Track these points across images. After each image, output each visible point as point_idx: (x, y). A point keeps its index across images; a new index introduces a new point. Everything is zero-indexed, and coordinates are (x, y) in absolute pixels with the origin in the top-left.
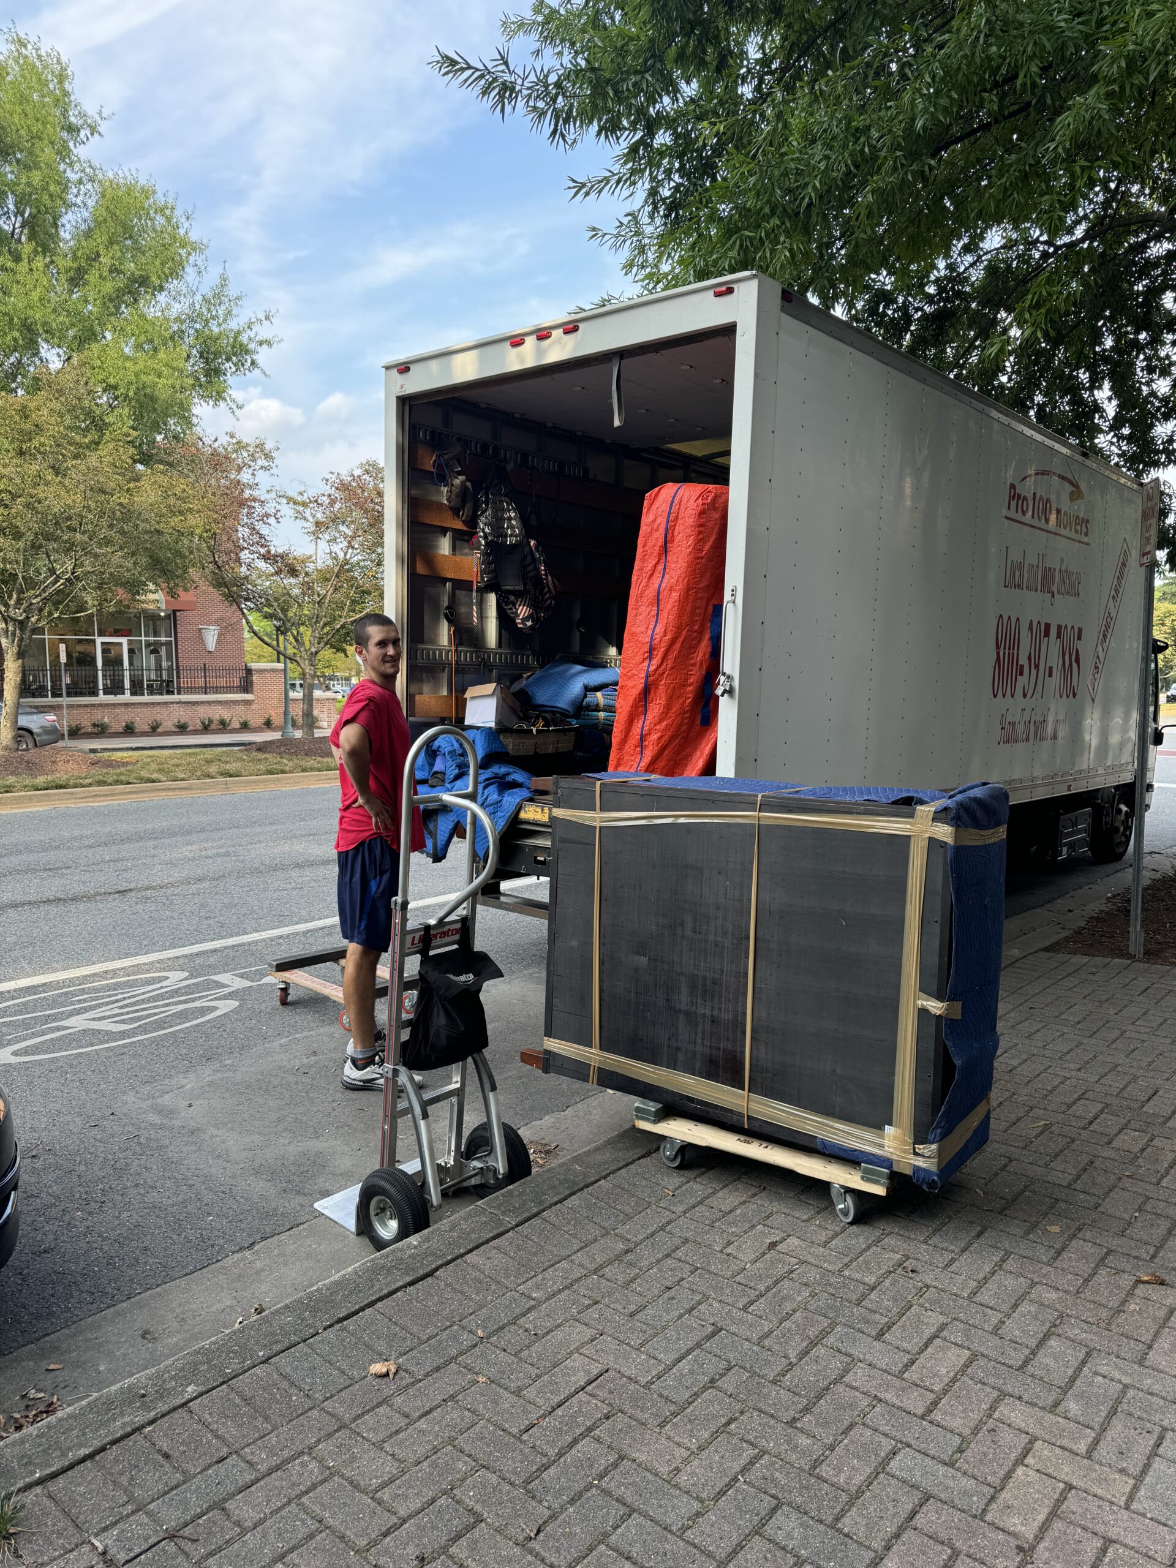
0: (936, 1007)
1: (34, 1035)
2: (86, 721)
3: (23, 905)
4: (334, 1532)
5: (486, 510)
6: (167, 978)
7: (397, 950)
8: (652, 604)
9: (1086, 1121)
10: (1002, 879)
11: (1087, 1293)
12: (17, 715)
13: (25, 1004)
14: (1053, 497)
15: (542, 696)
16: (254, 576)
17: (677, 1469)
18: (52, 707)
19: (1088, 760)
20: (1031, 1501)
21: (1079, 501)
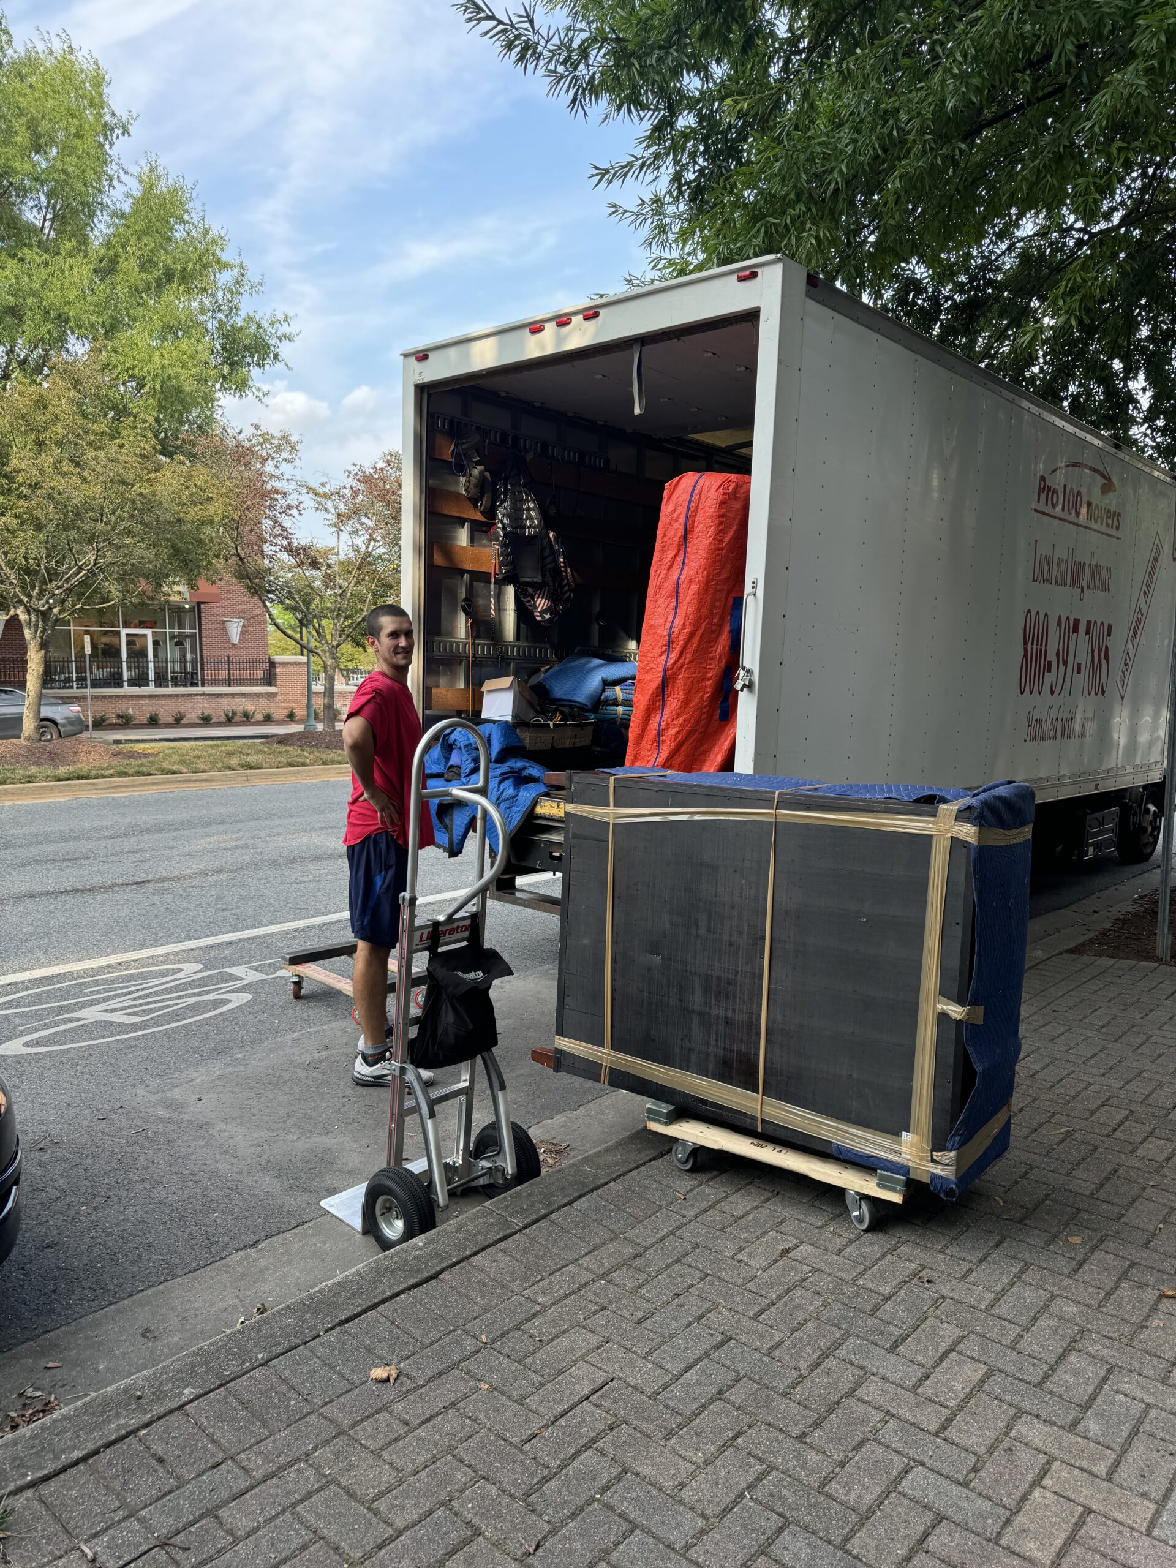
0: (956, 1011)
1: (46, 1026)
2: (110, 712)
3: (40, 895)
4: (328, 1543)
5: (504, 501)
6: (181, 970)
7: (405, 946)
8: (670, 596)
9: (1110, 1129)
10: (1027, 880)
11: (1109, 1308)
12: (39, 705)
13: (38, 995)
14: (1084, 491)
15: (560, 690)
16: (276, 568)
17: (681, 1484)
18: (77, 698)
19: (1116, 759)
20: (1048, 1524)
21: (1111, 495)
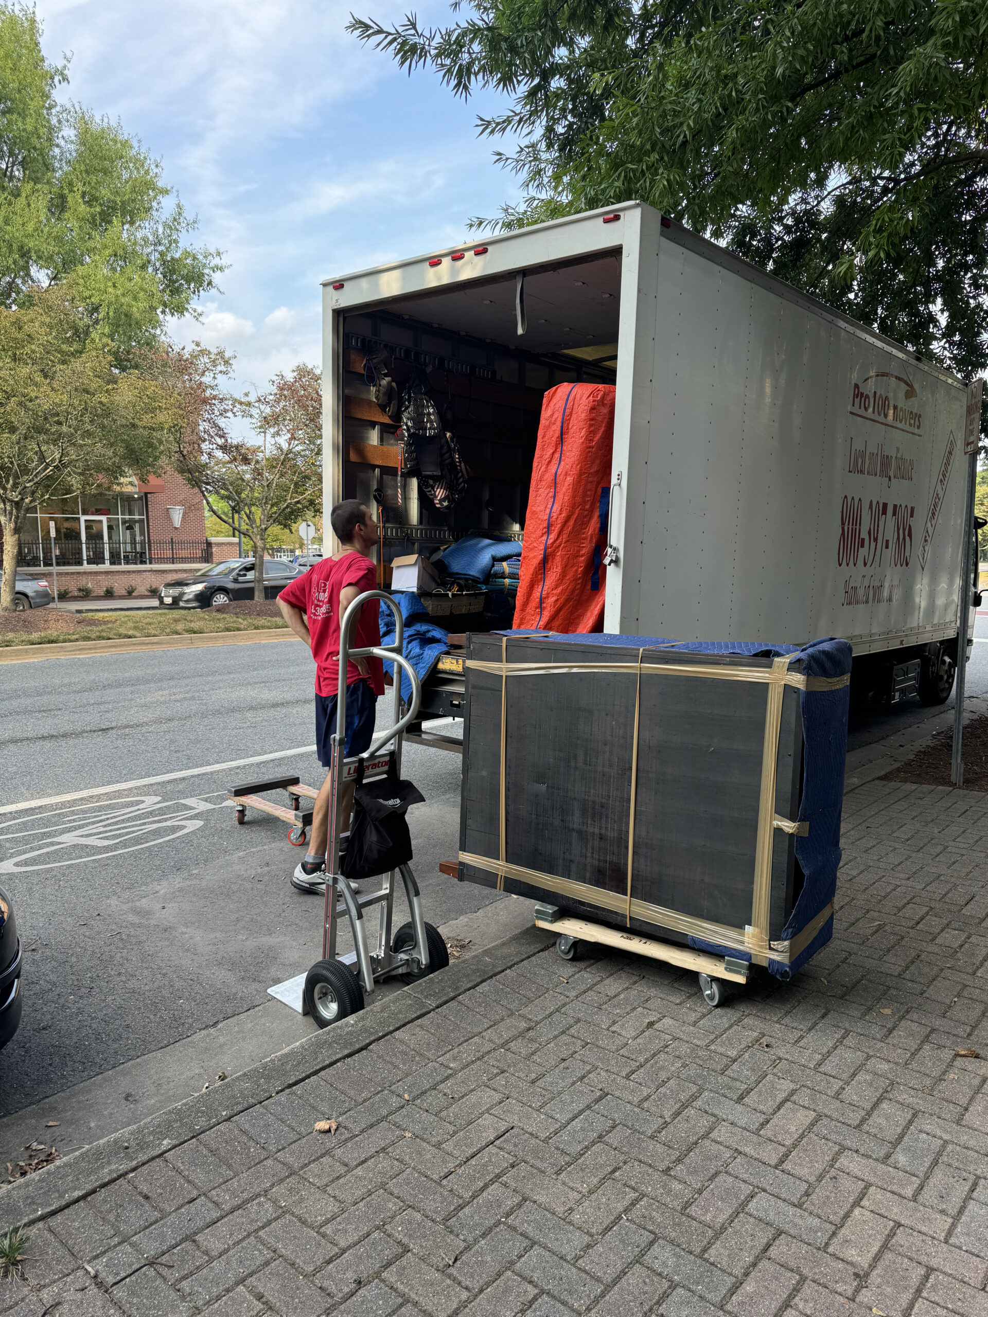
0: (788, 826)
1: (32, 849)
2: (73, 587)
3: (22, 740)
4: (286, 1260)
5: (408, 407)
6: (143, 802)
8: (549, 487)
9: (914, 922)
10: (845, 720)
11: (914, 1065)
12: (14, 581)
13: (23, 823)
14: (891, 395)
15: (457, 566)
16: (212, 464)
17: (571, 1209)
18: (44, 574)
19: (918, 619)
20: (866, 1236)
21: (913, 399)
